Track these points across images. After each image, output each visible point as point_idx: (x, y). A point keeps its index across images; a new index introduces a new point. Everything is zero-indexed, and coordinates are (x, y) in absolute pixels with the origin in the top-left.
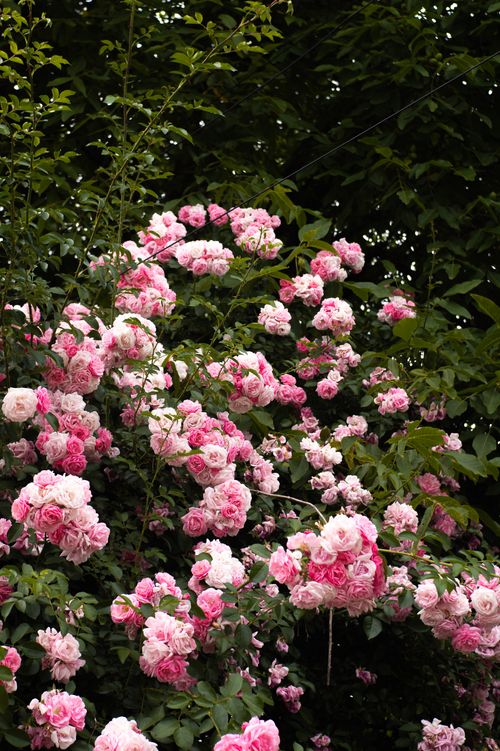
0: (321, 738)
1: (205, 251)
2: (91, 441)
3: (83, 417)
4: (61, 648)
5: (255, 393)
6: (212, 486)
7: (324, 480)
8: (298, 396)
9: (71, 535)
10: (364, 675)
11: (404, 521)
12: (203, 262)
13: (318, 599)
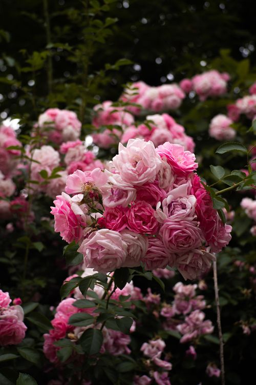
13: (116, 252)
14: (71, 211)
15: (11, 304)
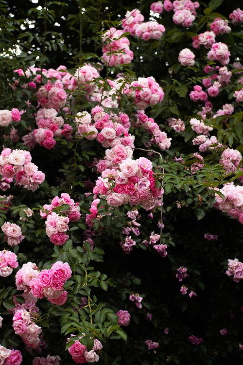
0: (182, 268)
1: (149, 28)
2: (59, 131)
3: (55, 120)
4: (10, 231)
5: (147, 99)
6: (110, 148)
7: (200, 140)
8: (202, 96)
9: (24, 178)
10: (209, 237)
11: (231, 159)
12: (148, 33)
13: (120, 202)
14: (104, 186)
15: (75, 205)
